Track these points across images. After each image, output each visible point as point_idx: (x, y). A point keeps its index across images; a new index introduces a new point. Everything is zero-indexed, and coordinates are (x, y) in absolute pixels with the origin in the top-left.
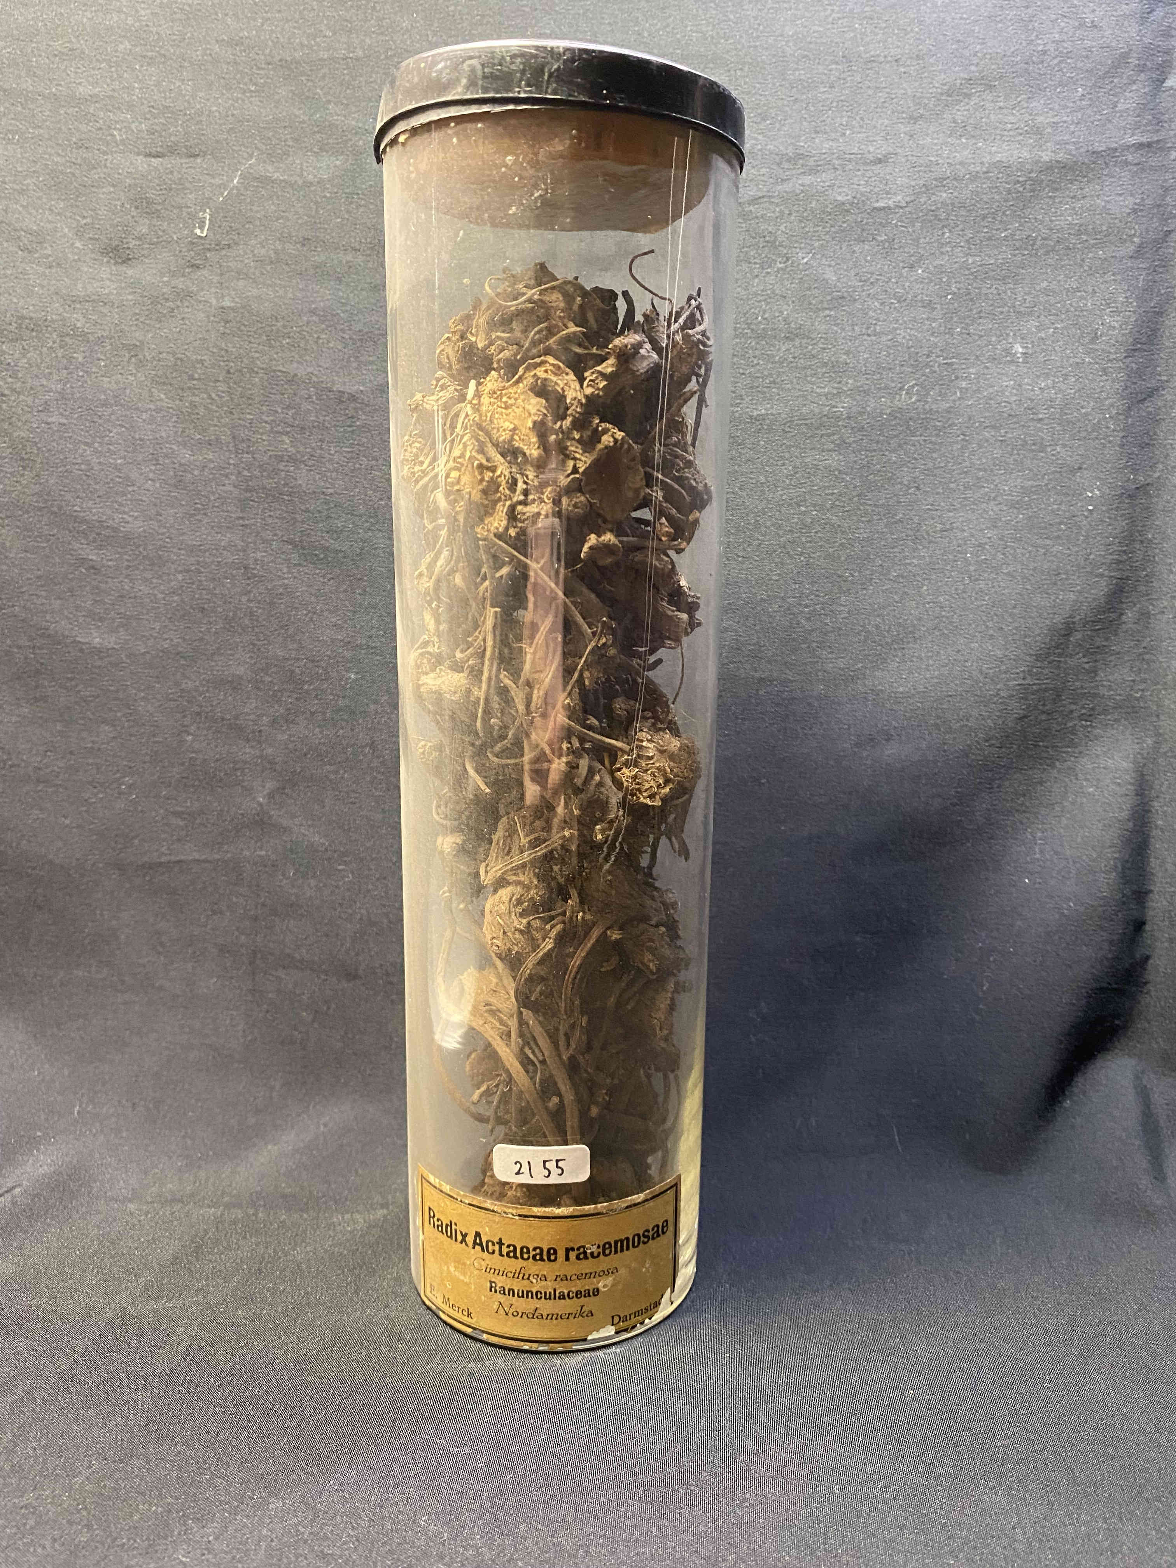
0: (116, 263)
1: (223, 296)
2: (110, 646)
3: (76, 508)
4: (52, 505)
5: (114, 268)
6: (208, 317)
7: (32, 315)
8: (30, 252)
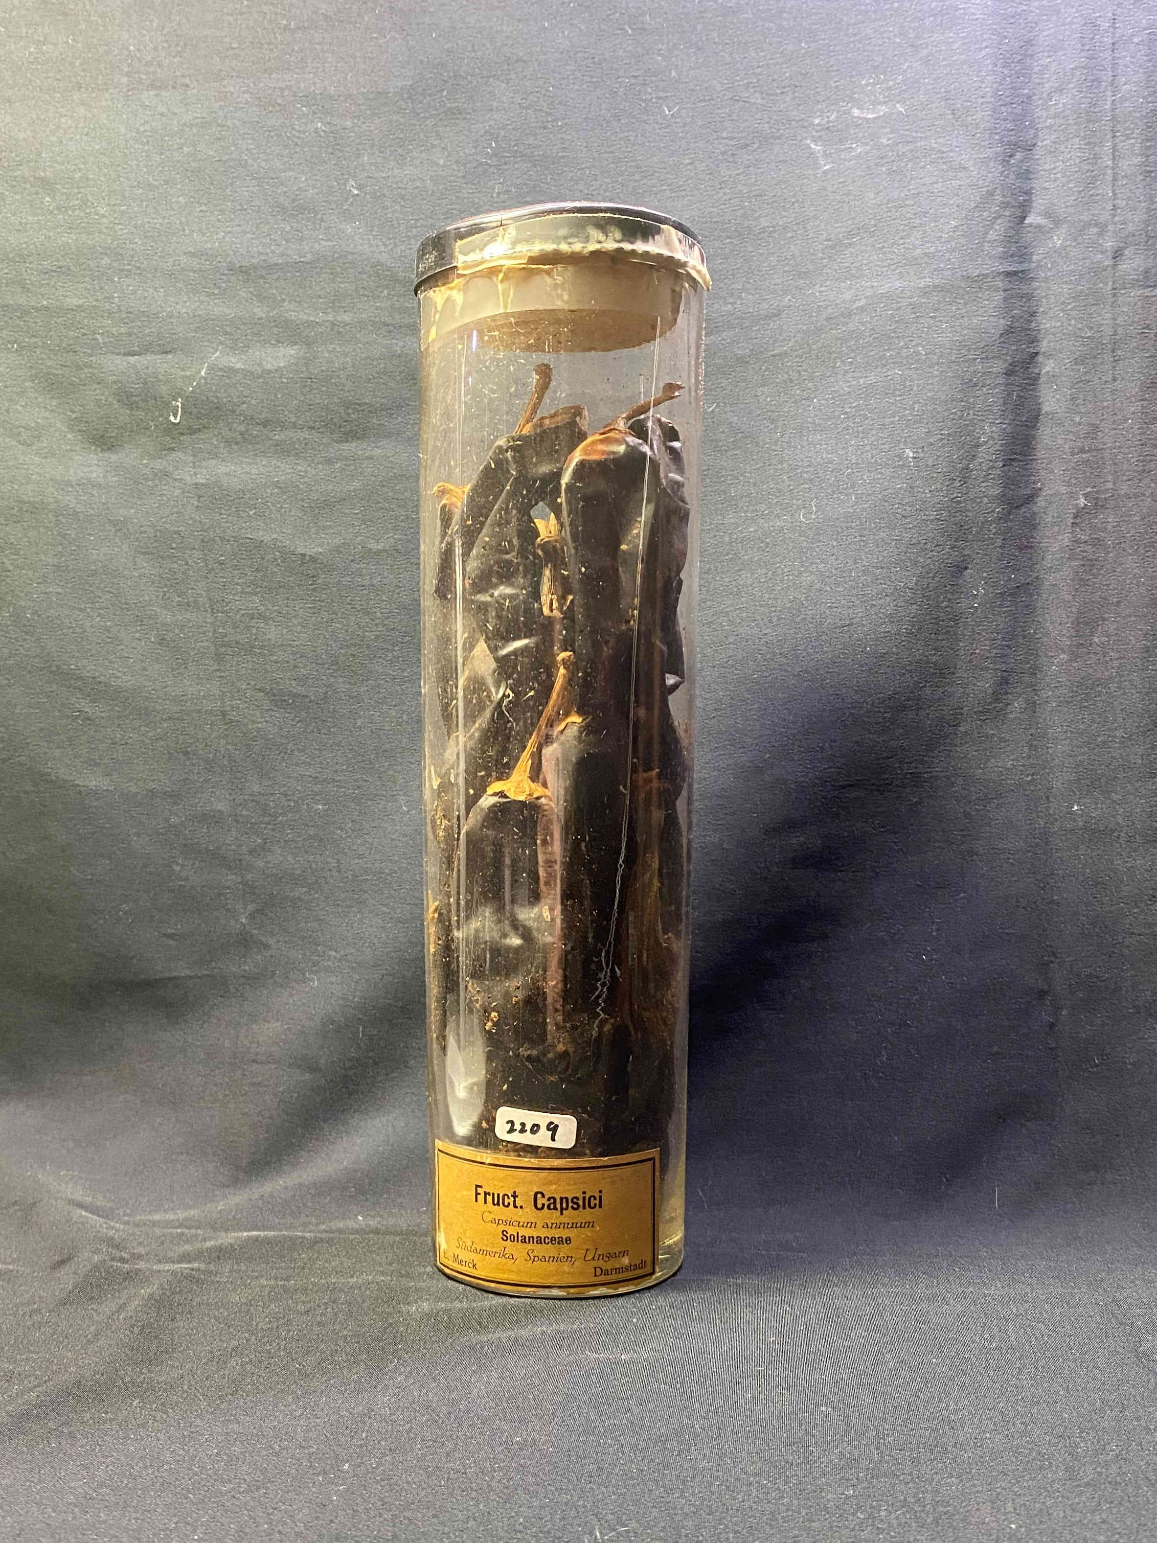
0: (103, 450)
1: (195, 474)
2: (105, 788)
3: (73, 667)
4: (50, 666)
5: (100, 455)
6: (183, 493)
7: (31, 499)
8: (29, 445)
